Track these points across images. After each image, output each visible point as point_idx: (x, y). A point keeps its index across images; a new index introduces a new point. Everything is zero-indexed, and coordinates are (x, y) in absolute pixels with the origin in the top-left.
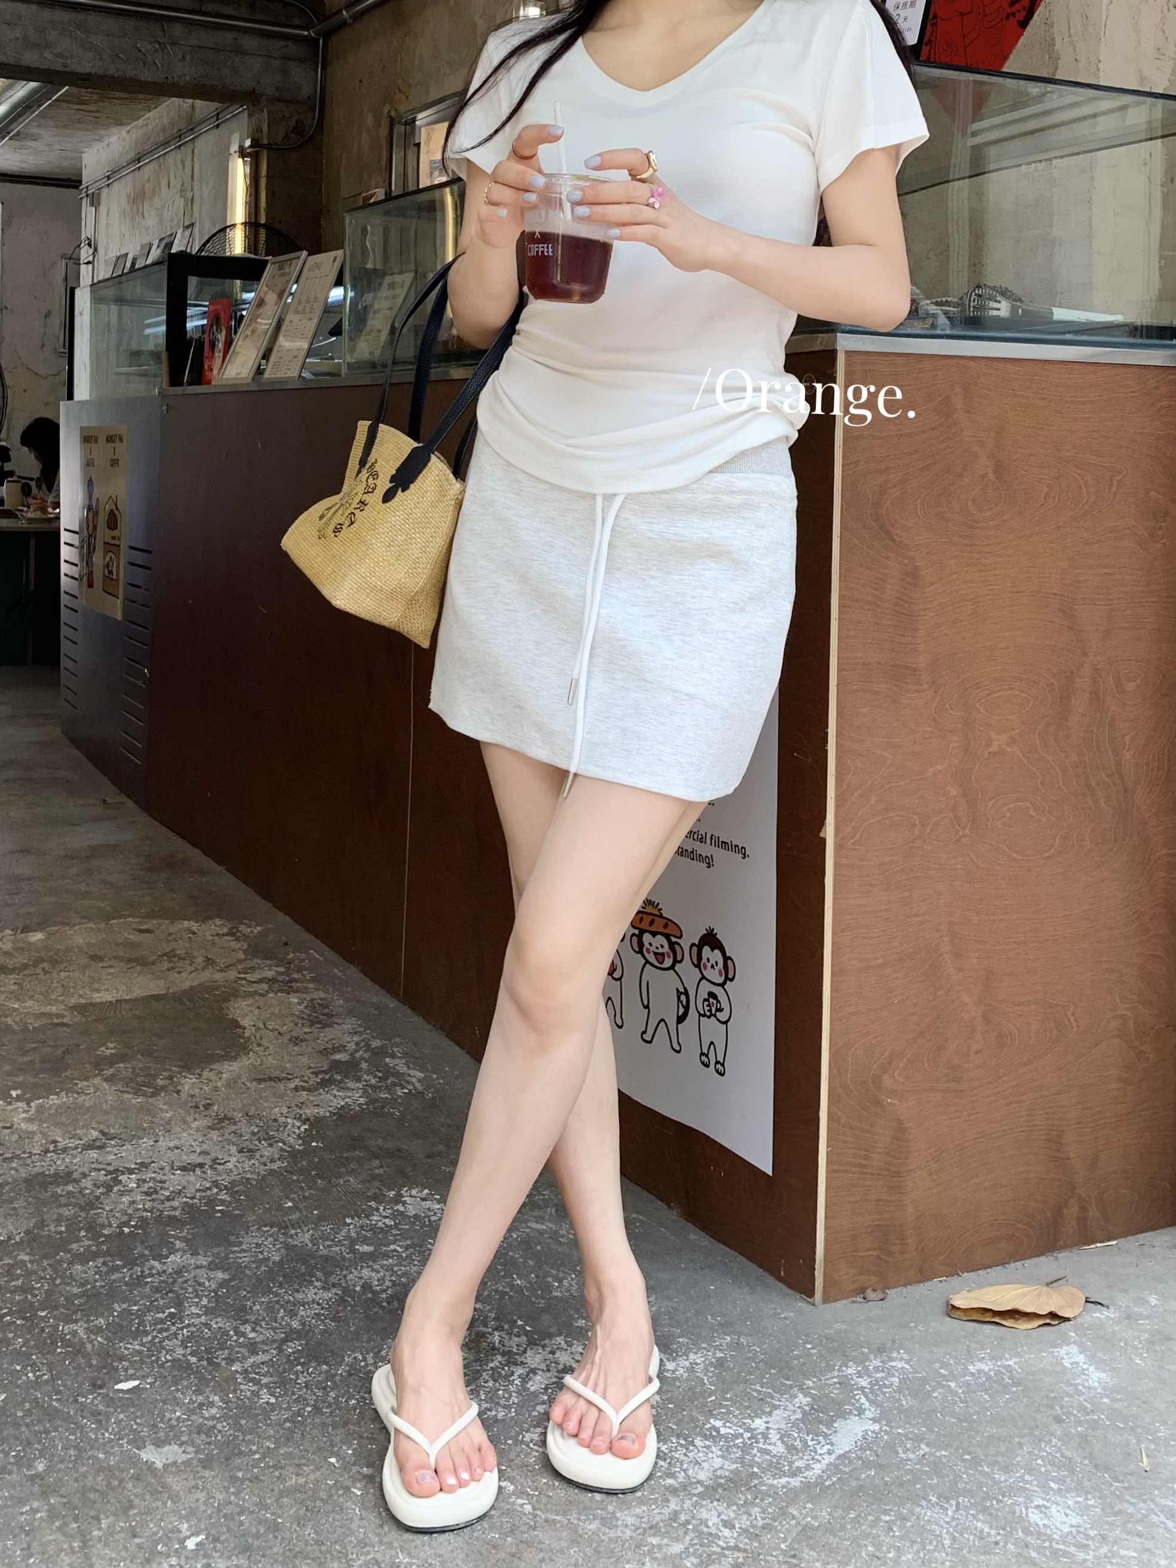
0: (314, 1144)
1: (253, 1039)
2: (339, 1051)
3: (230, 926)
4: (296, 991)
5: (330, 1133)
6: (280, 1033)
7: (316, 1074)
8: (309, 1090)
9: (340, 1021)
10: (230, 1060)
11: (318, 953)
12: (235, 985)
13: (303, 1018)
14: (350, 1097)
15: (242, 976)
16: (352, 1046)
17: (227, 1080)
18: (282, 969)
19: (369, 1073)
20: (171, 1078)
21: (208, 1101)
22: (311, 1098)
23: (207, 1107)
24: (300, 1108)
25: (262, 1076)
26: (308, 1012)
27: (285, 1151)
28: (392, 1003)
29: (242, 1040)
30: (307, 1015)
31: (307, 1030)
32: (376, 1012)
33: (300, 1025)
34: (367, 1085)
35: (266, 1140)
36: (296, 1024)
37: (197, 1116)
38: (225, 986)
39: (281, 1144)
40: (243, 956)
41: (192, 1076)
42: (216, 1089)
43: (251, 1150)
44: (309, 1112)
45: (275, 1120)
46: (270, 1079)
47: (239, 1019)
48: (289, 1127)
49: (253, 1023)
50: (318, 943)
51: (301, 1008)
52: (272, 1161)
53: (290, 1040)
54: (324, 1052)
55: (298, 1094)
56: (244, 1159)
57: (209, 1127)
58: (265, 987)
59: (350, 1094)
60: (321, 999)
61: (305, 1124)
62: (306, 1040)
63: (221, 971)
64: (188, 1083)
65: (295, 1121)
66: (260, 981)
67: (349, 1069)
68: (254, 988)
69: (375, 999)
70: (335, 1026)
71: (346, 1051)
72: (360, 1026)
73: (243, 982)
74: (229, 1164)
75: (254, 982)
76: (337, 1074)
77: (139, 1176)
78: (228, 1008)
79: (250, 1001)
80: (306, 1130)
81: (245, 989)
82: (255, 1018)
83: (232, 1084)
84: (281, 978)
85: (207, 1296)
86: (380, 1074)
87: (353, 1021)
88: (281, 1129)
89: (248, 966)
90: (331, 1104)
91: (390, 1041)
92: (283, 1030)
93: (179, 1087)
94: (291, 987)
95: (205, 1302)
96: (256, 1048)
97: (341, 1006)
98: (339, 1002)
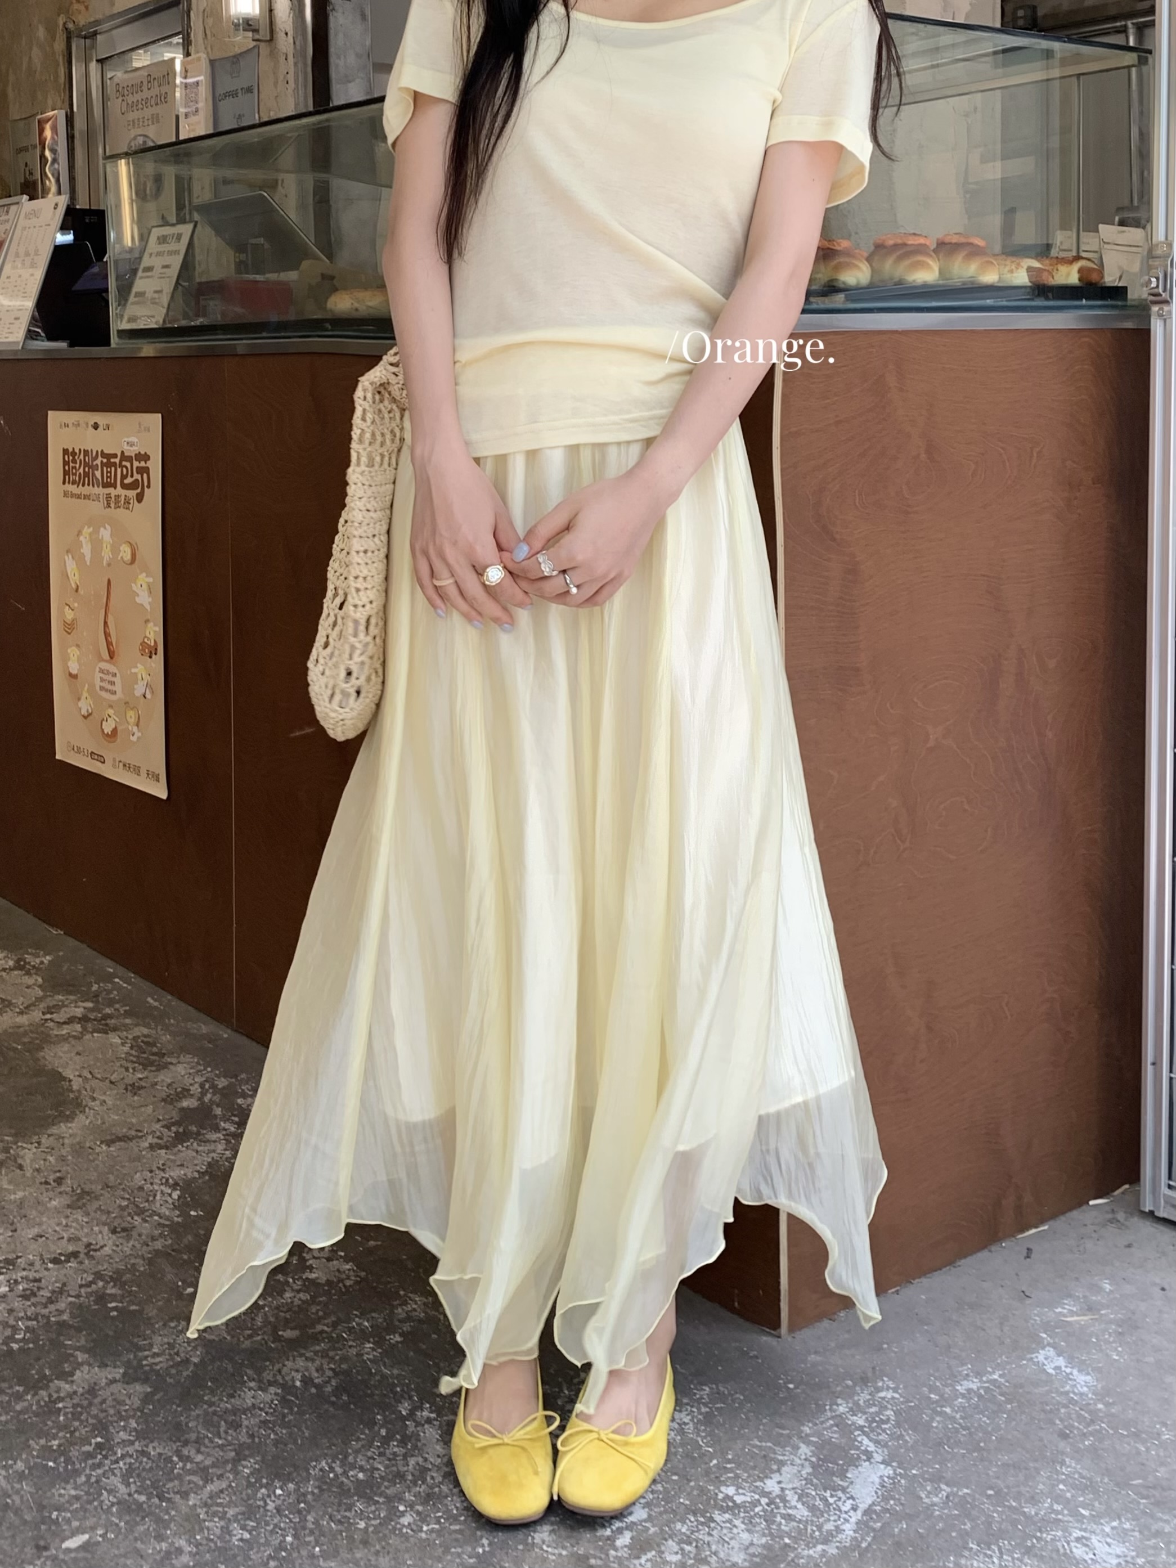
0: (193, 1213)
1: (84, 1092)
2: (185, 1097)
3: (16, 958)
4: (115, 1029)
5: (207, 1198)
6: (111, 1082)
7: (168, 1127)
8: (167, 1148)
9: (174, 1061)
10: (67, 1121)
11: (123, 979)
12: (43, 1029)
13: (132, 1062)
14: (214, 1151)
15: (48, 1016)
16: (195, 1089)
17: (72, 1145)
18: (90, 1005)
20: (6, 1150)
21: (58, 1174)
22: (172, 1157)
23: (59, 1181)
24: (164, 1170)
25: (108, 1137)
26: (133, 1052)
27: (164, 1226)
28: (226, 1034)
29: (72, 1096)
30: (135, 1056)
31: (140, 1076)
32: (210, 1046)
33: (131, 1070)
34: (227, 1135)
35: (138, 1215)
36: (127, 1069)
37: (51, 1194)
38: (32, 1032)
39: (156, 1218)
40: (41, 993)
41: (29, 1146)
42: (63, 1159)
43: (124, 1230)
44: (176, 1173)
45: (141, 1188)
46: (119, 1139)
47: (60, 1070)
48: (158, 1197)
49: (77, 1073)
50: (121, 970)
51: (125, 1049)
52: (153, 1239)
53: (126, 1089)
54: (168, 1100)
55: (155, 1154)
56: (121, 1240)
57: (69, 1206)
58: (78, 1027)
59: (212, 1147)
60: (145, 1036)
61: (175, 1189)
62: (143, 1087)
63: (21, 1013)
64: (28, 1154)
65: (163, 1187)
66: (70, 1021)
67: (203, 1118)
68: (65, 1031)
69: (204, 1029)
70: (171, 1067)
71: (192, 1095)
72: (198, 1063)
73: (51, 1024)
74: (106, 1249)
75: (65, 1023)
76: (191, 1124)
77: (7, 1277)
78: (44, 1058)
79: (66, 1047)
80: (179, 1197)
81: (55, 1032)
82: (78, 1067)
83: (79, 1150)
84: (92, 1016)
85: (133, 1417)
86: (236, 1119)
87: (188, 1058)
88: (151, 1199)
89: (51, 1004)
90: (196, 1162)
91: (236, 1076)
92: (114, 1077)
93: (20, 1161)
94: (107, 1025)
95: (133, 1424)
96: (91, 1104)
97: (169, 1042)
98: (166, 1038)
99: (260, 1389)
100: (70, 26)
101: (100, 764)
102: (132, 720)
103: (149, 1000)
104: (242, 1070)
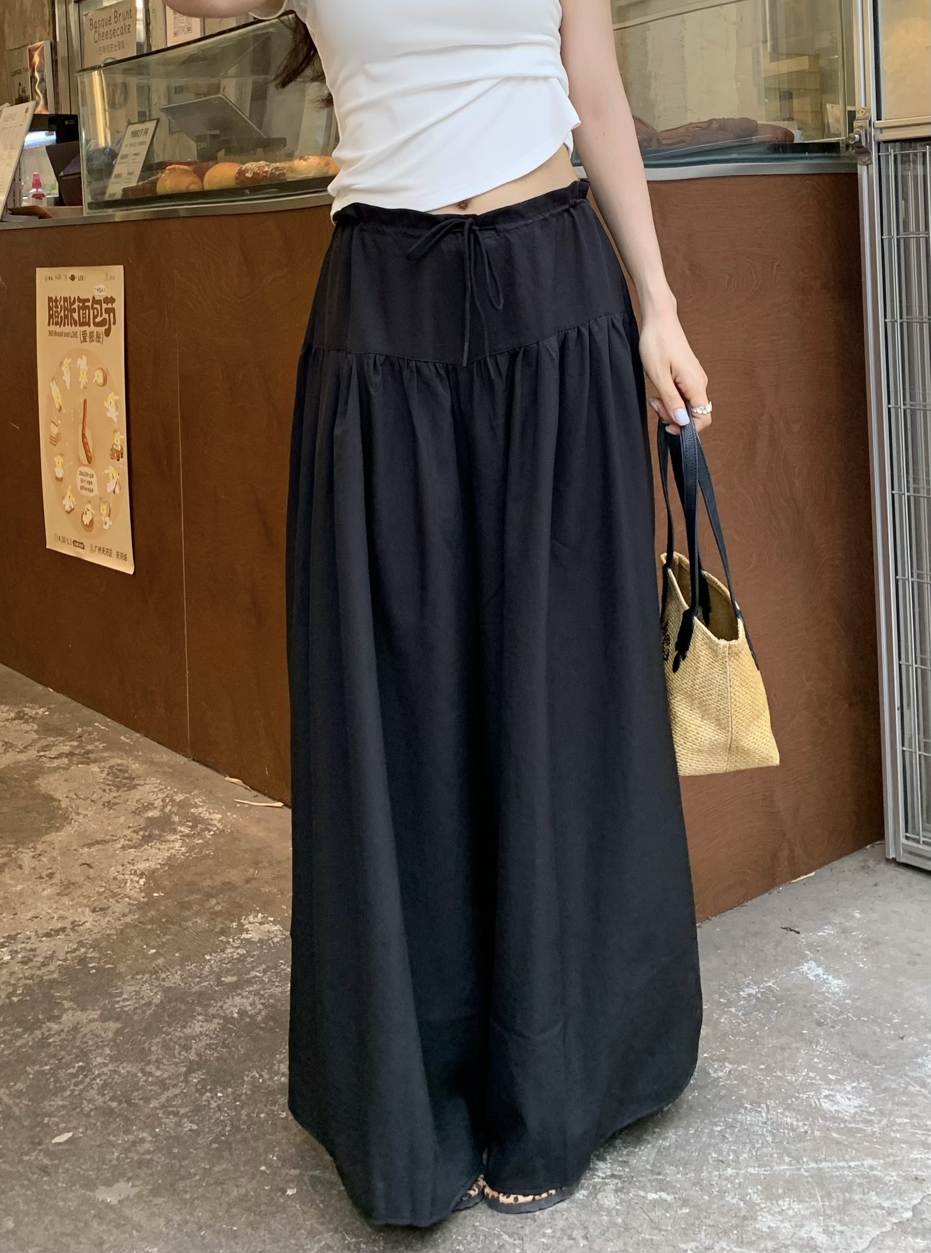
0: (155, 895)
1: (70, 809)
2: (149, 809)
3: (16, 711)
4: (95, 761)
5: (166, 883)
6: (92, 801)
7: (136, 832)
8: (136, 847)
9: (142, 782)
10: (57, 831)
11: (101, 723)
12: (38, 763)
13: (108, 785)
14: (172, 848)
15: (42, 753)
16: (158, 803)
17: (61, 849)
18: (75, 743)
20: (9, 855)
21: (50, 871)
22: (140, 854)
23: (51, 876)
24: (133, 864)
25: (89, 842)
26: (110, 778)
27: (132, 905)
28: (180, 759)
29: (60, 812)
30: (111, 781)
31: (115, 795)
32: (171, 770)
33: (108, 791)
34: (183, 836)
35: (112, 898)
36: (104, 791)
37: (44, 886)
38: (29, 766)
39: (127, 899)
40: (36, 736)
41: (27, 851)
42: (54, 859)
43: (102, 909)
44: (142, 866)
45: (115, 879)
46: (98, 843)
47: (51, 793)
48: (128, 884)
49: (65, 795)
50: (99, 716)
51: (103, 775)
52: (124, 915)
53: (104, 805)
54: (137, 812)
55: (126, 852)
56: (99, 917)
57: (58, 894)
58: (66, 761)
59: (171, 845)
60: (118, 765)
61: (141, 878)
62: (116, 804)
63: (21, 752)
64: (26, 856)
65: (132, 877)
66: (60, 756)
67: (164, 824)
68: (55, 763)
69: (165, 758)
70: (139, 787)
71: (156, 807)
72: (160, 784)
73: (44, 759)
74: (87, 924)
75: (55, 758)
76: (154, 829)
77: (10, 948)
78: (39, 785)
79: (57, 776)
80: (145, 884)
81: (48, 765)
82: (65, 790)
83: (66, 852)
84: (77, 751)
85: (107, 1045)
86: (190, 824)
87: (153, 780)
88: (122, 885)
89: (44, 745)
90: (158, 857)
91: (190, 793)
92: (95, 797)
93: (20, 862)
94: (88, 758)
95: (107, 1051)
96: (75, 817)
97: (138, 769)
98: (135, 767)
99: (206, 1020)
101: (81, 550)
102: (104, 512)
103: (123, 738)
104: (195, 788)
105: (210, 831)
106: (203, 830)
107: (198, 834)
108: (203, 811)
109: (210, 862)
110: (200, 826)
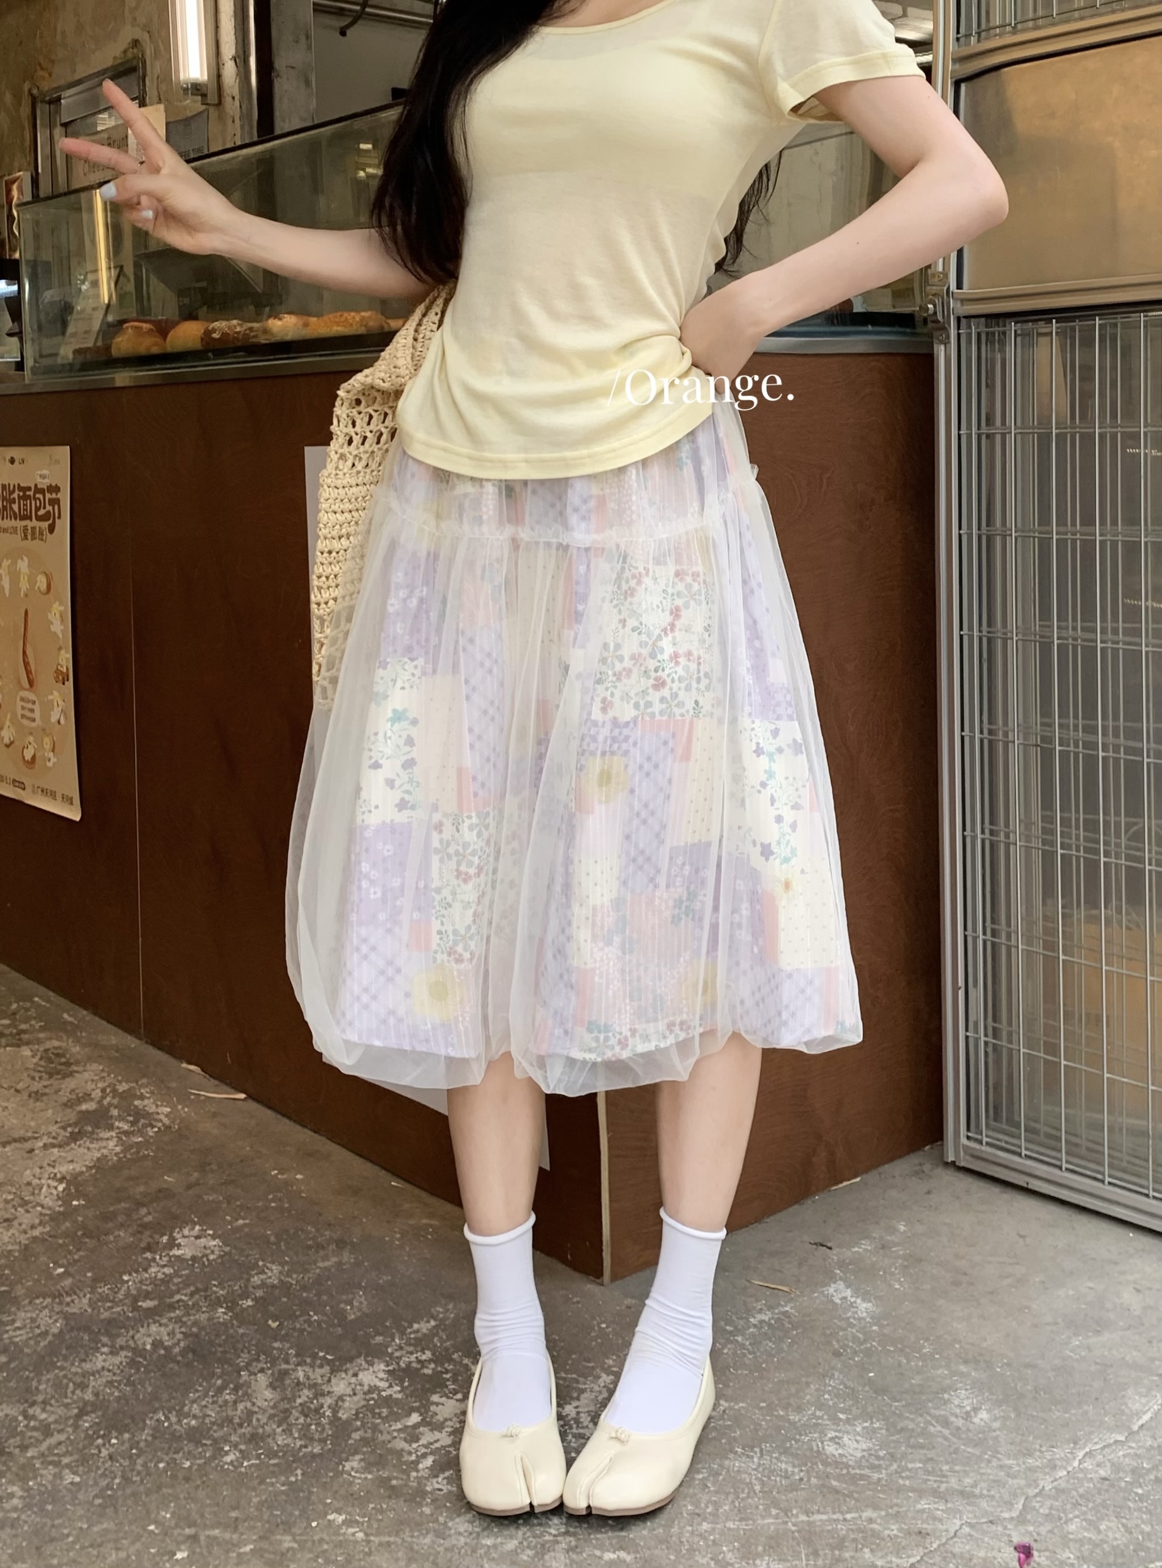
0: (75, 1203)
2: (85, 1101)
4: (28, 1043)
5: (91, 1189)
6: (17, 1091)
7: (64, 1128)
8: (60, 1146)
9: (80, 1069)
11: (43, 998)
13: (40, 1071)
14: (105, 1147)
16: (97, 1094)
18: (7, 1022)
19: (120, 1118)
22: (64, 1155)
24: (54, 1167)
25: (5, 1139)
26: (42, 1063)
27: (45, 1215)
28: (132, 1042)
30: (43, 1067)
31: (45, 1083)
32: (117, 1055)
33: (38, 1079)
34: (120, 1133)
35: (21, 1206)
36: (33, 1078)
39: (39, 1209)
43: (6, 1220)
44: (64, 1169)
45: (29, 1184)
46: (15, 1140)
48: (44, 1189)
50: (42, 990)
51: (35, 1060)
52: (33, 1227)
53: (30, 1096)
54: (68, 1105)
55: (48, 1152)
59: (104, 1144)
60: (56, 1048)
61: (61, 1183)
62: (46, 1094)
65: (50, 1182)
67: (100, 1119)
69: (114, 1041)
70: (76, 1075)
71: (92, 1099)
72: (103, 1071)
76: (87, 1124)
80: (64, 1189)
84: (7, 1032)
86: (131, 1119)
87: (95, 1066)
88: (36, 1192)
90: (86, 1158)
91: (137, 1082)
92: (20, 1086)
94: (20, 1039)
97: (78, 1053)
98: (76, 1049)
99: (112, 1353)
100: (35, 92)
101: (21, 791)
102: (48, 746)
103: (65, 1016)
104: (144, 1076)
105: (153, 1127)
106: (145, 1126)
107: (139, 1131)
108: (149, 1105)
109: (148, 1163)
110: (143, 1121)
